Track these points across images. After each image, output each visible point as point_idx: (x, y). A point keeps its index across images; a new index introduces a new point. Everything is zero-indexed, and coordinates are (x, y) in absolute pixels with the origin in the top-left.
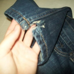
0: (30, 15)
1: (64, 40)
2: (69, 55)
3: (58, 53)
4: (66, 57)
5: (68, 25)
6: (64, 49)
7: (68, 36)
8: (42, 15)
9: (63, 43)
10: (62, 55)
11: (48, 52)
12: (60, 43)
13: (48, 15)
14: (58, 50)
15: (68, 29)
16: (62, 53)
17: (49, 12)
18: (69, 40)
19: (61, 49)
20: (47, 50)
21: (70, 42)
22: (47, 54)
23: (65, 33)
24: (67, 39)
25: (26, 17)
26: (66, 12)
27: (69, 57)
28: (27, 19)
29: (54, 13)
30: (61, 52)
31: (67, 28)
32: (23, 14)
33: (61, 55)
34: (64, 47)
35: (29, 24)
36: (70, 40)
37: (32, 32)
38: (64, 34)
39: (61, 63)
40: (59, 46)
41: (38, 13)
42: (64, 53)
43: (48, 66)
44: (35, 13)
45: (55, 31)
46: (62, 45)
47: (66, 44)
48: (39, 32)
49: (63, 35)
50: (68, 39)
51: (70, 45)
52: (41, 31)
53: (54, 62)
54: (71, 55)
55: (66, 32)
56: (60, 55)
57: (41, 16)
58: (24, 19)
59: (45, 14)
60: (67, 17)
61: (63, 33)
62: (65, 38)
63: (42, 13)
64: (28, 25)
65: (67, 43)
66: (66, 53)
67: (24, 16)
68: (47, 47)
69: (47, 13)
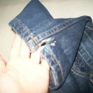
0: (38, 32)
1: (83, 56)
2: (89, 76)
3: (75, 73)
4: (85, 78)
5: (88, 38)
6: (83, 68)
7: (87, 52)
8: (54, 30)
9: (82, 61)
10: (81, 76)
11: (64, 75)
12: (78, 61)
13: (60, 30)
14: (75, 69)
15: (87, 44)
16: (80, 73)
17: (63, 26)
18: (89, 57)
19: (78, 68)
20: (62, 72)
21: (91, 59)
22: (63, 77)
23: (84, 48)
24: (86, 55)
25: (33, 35)
26: (85, 23)
27: (89, 78)
28: (35, 38)
29: (69, 26)
30: (79, 71)
31: (86, 42)
32: (30, 30)
33: (79, 75)
34: (82, 65)
35: (37, 43)
36: (91, 57)
37: (41, 52)
38: (83, 50)
39: (80, 85)
40: (76, 64)
41: (48, 28)
42: (83, 73)
43: (63, 89)
44: (44, 29)
45: (71, 47)
46: (80, 63)
47: (85, 62)
48: (49, 51)
49: (81, 51)
50: (88, 55)
51: (90, 63)
52: (52, 50)
53: (70, 85)
54: (91, 76)
55: (86, 47)
56: (77, 75)
57: (51, 32)
58: (32, 37)
59: (58, 28)
60: (86, 27)
61: (82, 48)
62: (83, 54)
63: (53, 28)
64: (36, 45)
65: (86, 60)
66: (85, 73)
67: (32, 34)
68: (61, 68)
69: (59, 28)
